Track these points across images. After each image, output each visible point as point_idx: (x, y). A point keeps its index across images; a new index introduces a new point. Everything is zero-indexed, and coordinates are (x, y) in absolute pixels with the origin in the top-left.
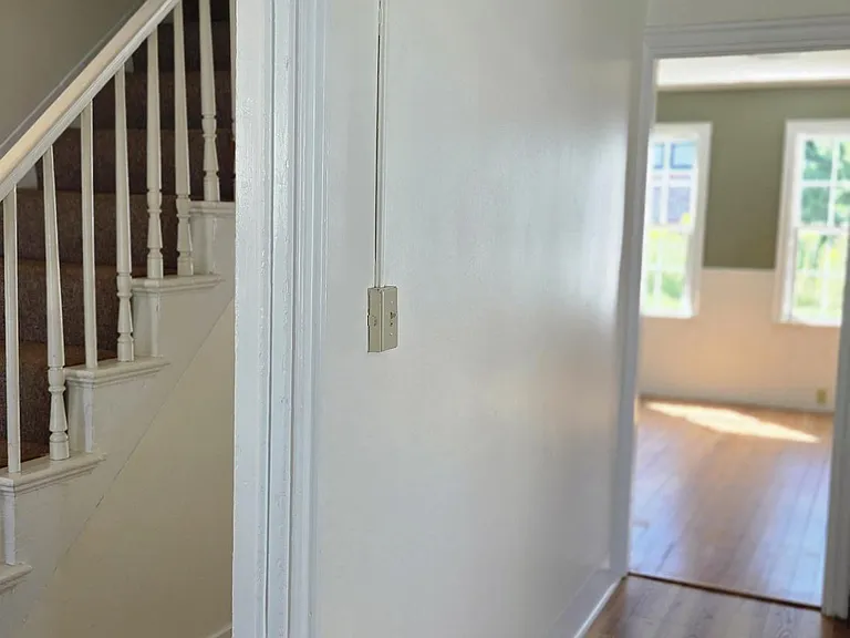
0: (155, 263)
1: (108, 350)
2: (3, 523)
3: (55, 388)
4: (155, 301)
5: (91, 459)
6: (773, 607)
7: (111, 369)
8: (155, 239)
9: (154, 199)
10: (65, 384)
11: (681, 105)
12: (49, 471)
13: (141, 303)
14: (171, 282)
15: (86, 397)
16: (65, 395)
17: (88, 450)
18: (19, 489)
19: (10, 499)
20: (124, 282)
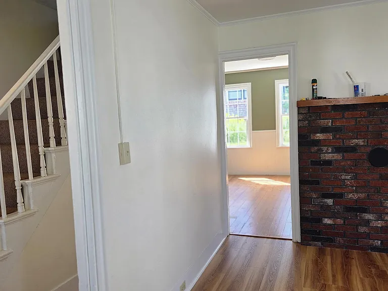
0: (53, 142)
1: (37, 173)
2: (1, 236)
3: (18, 188)
4: (53, 155)
5: (32, 211)
6: (277, 240)
7: (38, 180)
8: (52, 134)
9: (51, 120)
10: (22, 186)
11: (235, 78)
12: (18, 216)
13: (48, 156)
14: (59, 148)
15: (29, 190)
16: (22, 190)
17: (32, 208)
18: (6, 224)
19: (3, 227)
20: (41, 149)
